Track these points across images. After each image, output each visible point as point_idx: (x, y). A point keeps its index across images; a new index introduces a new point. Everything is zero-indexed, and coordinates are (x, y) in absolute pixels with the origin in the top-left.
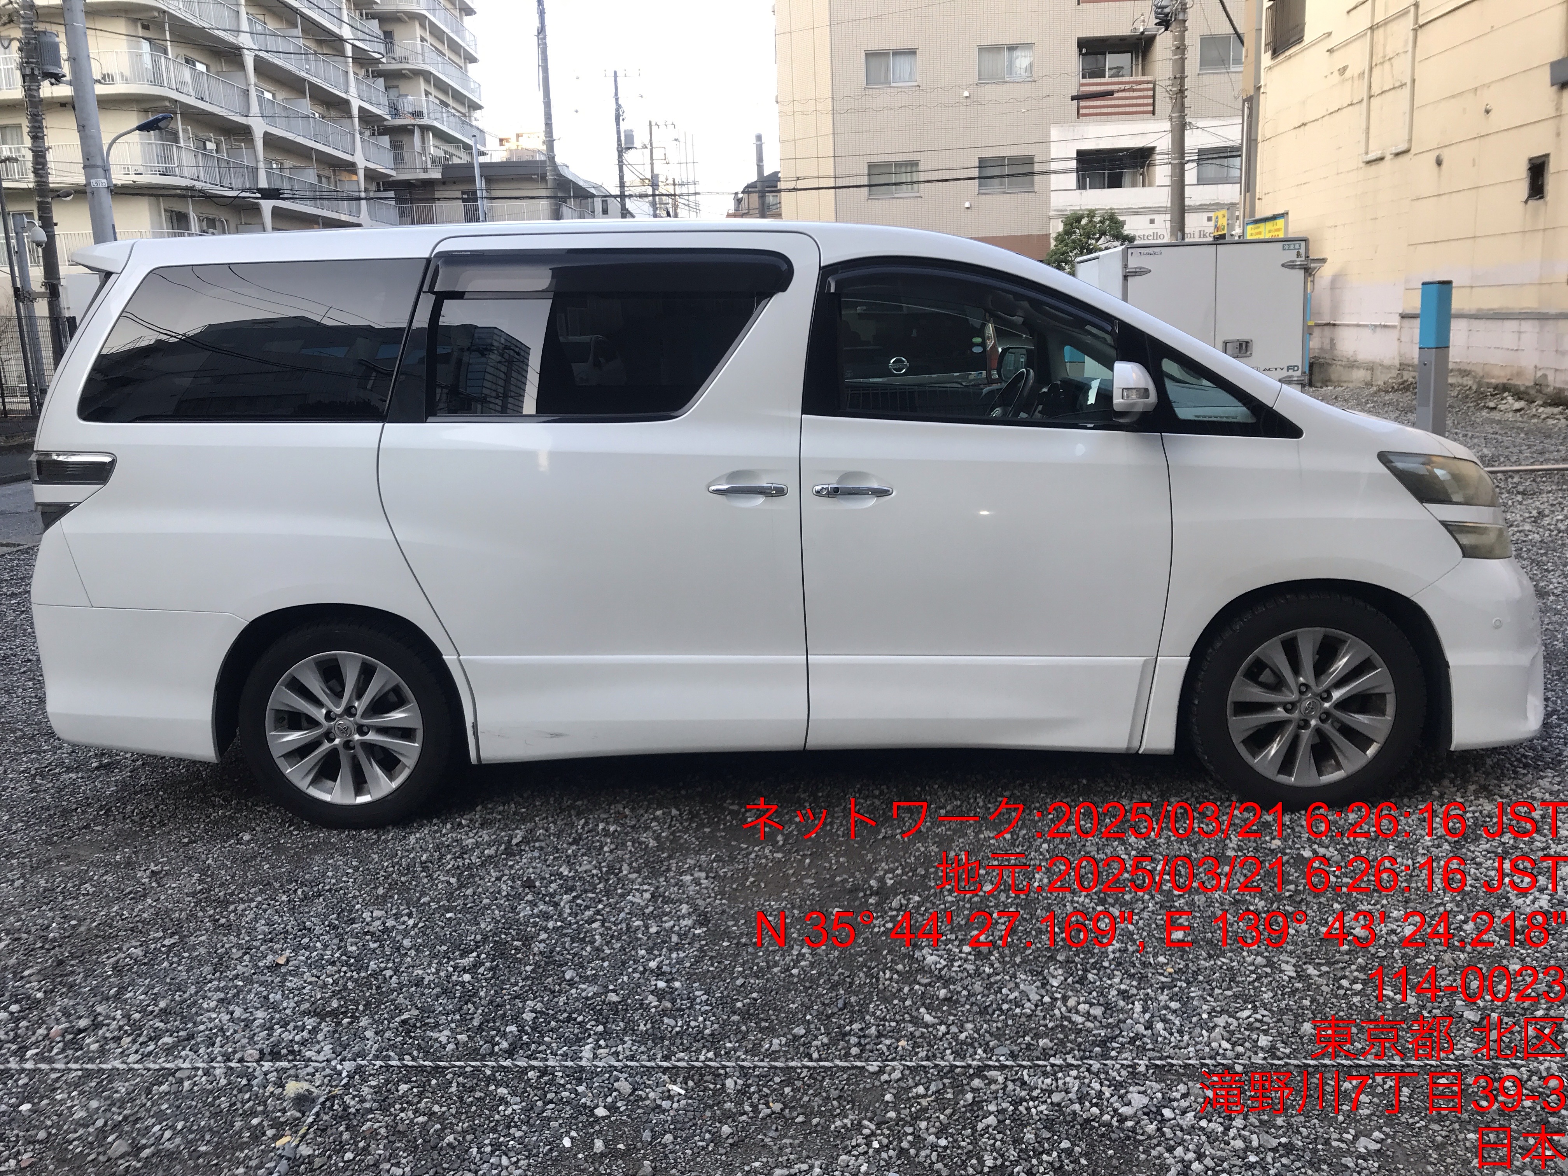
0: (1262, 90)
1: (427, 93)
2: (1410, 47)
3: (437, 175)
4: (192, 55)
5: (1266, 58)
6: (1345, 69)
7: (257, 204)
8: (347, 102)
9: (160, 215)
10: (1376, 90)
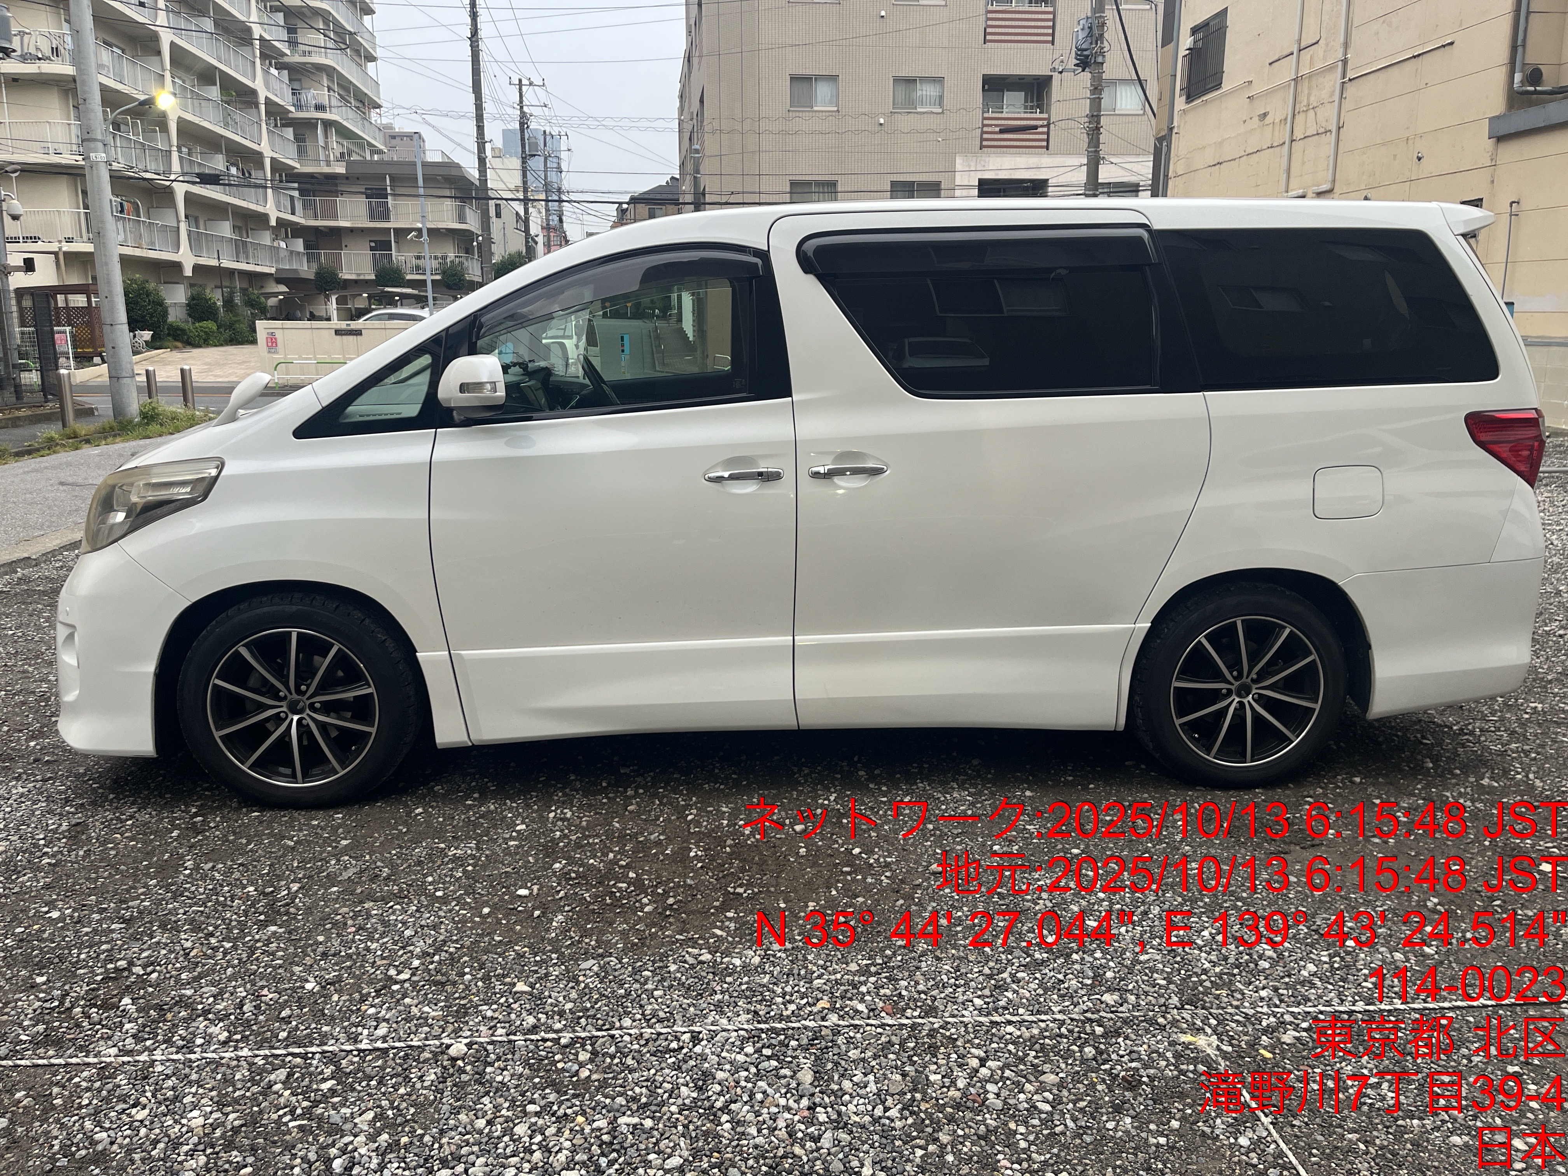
0: (1175, 131)
1: (329, 88)
2: (1336, 97)
3: (340, 169)
4: (110, 38)
5: (1180, 102)
6: (1265, 115)
7: (171, 187)
8: (254, 93)
9: (77, 195)
10: (1298, 134)
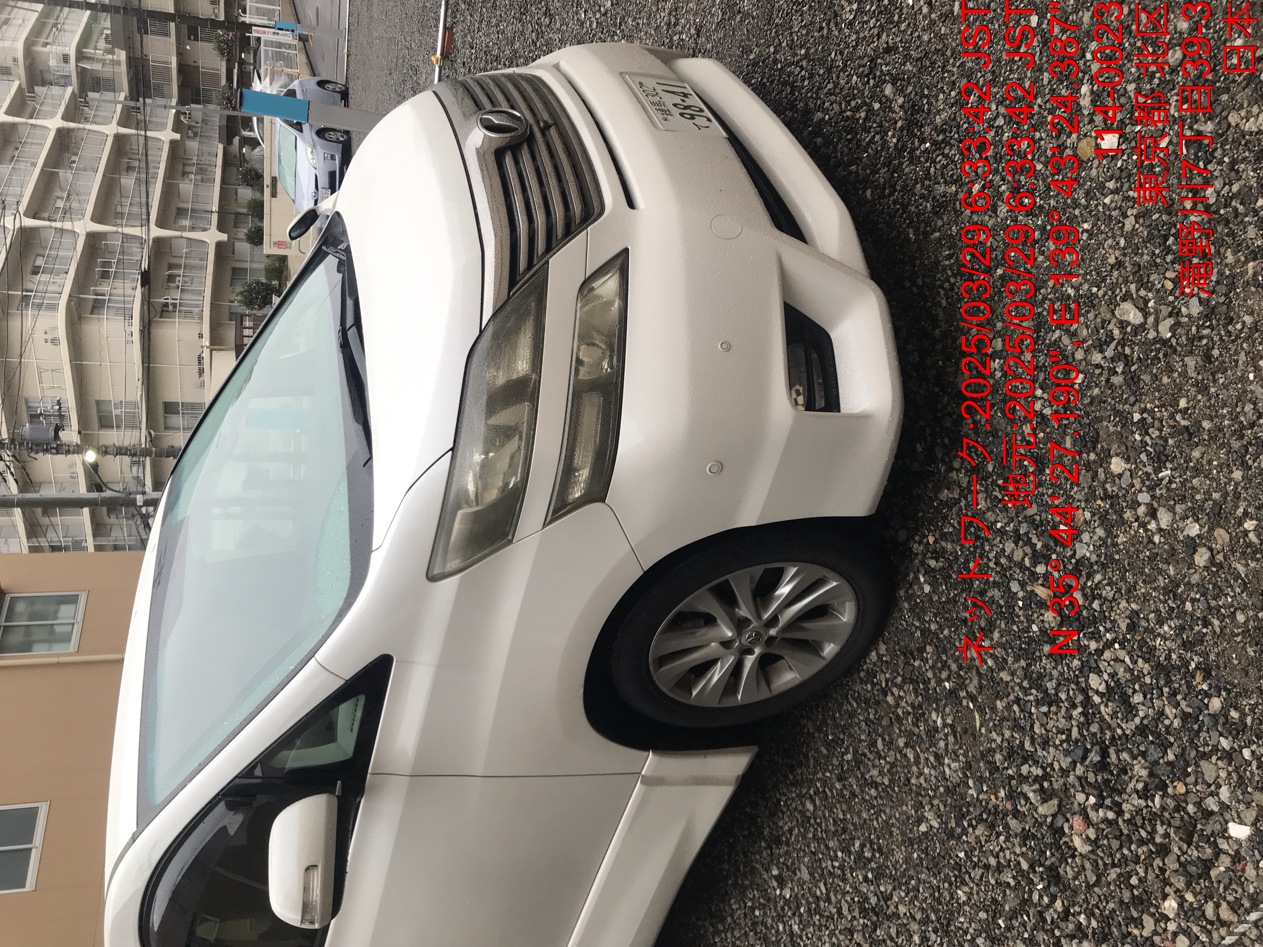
1: (45, 45)
3: (122, 55)
4: (29, 268)
7: (153, 239)
8: (60, 131)
9: (165, 322)
